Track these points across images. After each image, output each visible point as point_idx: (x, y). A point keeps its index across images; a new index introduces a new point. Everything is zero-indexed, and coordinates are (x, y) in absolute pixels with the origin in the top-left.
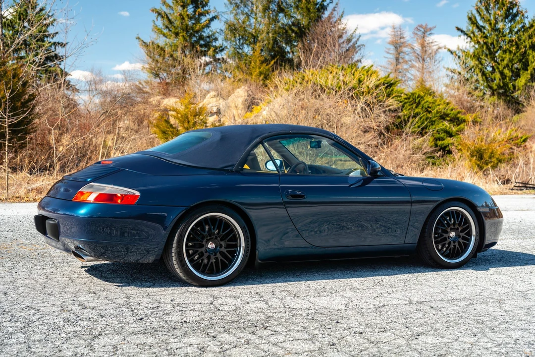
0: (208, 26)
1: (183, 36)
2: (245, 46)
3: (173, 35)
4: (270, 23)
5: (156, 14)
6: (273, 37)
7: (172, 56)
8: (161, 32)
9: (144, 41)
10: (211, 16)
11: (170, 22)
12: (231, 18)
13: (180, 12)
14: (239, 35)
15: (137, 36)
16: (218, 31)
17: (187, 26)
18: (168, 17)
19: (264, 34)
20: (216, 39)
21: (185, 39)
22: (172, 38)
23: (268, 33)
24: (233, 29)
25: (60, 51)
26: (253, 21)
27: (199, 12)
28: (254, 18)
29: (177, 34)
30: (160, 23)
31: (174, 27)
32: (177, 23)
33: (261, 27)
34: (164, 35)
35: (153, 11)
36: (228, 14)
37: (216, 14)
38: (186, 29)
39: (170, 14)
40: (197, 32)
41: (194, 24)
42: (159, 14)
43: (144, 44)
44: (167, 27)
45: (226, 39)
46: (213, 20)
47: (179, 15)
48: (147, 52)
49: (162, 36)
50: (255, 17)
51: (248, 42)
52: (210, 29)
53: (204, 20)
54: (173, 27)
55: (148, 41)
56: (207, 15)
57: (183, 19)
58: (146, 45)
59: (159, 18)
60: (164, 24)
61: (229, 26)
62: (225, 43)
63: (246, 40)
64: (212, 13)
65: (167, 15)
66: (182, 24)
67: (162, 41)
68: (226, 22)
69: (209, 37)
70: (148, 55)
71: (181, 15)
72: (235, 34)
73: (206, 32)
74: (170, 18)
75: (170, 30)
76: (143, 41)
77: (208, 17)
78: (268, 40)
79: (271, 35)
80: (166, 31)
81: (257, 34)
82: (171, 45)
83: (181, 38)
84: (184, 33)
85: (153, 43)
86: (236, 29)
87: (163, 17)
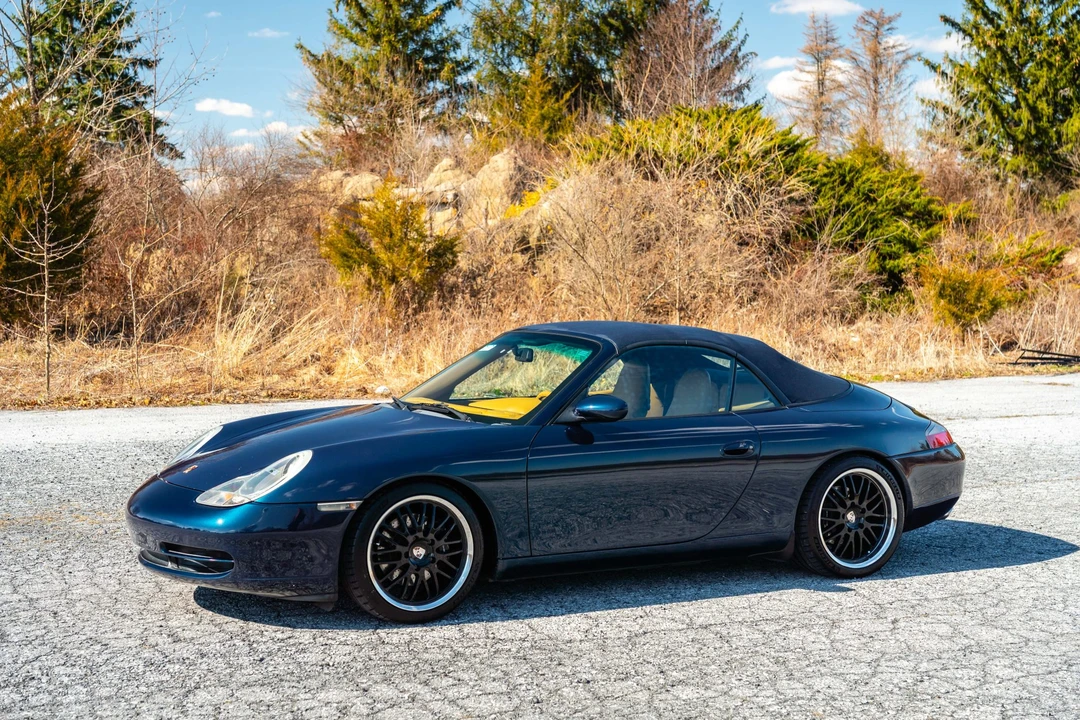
0: (438, 20)
1: (389, 42)
2: (515, 60)
3: (369, 39)
4: (563, 13)
6: (569, 41)
7: (367, 82)
8: (346, 33)
9: (313, 52)
11: (363, 13)
14: (502, 37)
15: (298, 43)
16: (460, 29)
17: (397, 21)
18: (359, 4)
19: (553, 35)
20: (457, 46)
21: (394, 49)
22: (367, 45)
23: (560, 34)
24: (489, 26)
25: (145, 77)
26: (530, 8)
28: (532, 3)
29: (377, 38)
30: (343, 15)
31: (372, 23)
32: (378, 15)
33: (545, 22)
34: (352, 39)
38: (397, 27)
40: (418, 32)
41: (411, 16)
43: (311, 58)
44: (357, 24)
45: (476, 47)
46: (450, 8)
48: (317, 74)
49: (347, 40)
51: (519, 52)
52: (444, 25)
53: (431, 8)
54: (369, 24)
55: (319, 51)
57: (389, 6)
58: (316, 61)
59: (342, 6)
60: (350, 19)
61: (483, 19)
62: (473, 55)
63: (517, 48)
66: (388, 17)
67: (347, 51)
68: (475, 13)
69: (441, 42)
70: (319, 81)
72: (493, 37)
73: (437, 33)
74: (363, 6)
75: (363, 30)
76: (309, 52)
77: (441, 2)
78: (560, 47)
79: (565, 37)
80: (355, 32)
81: (539, 36)
82: (366, 61)
83: (384, 45)
84: (392, 37)
85: (329, 56)
86: (495, 27)
87: (348, 4)
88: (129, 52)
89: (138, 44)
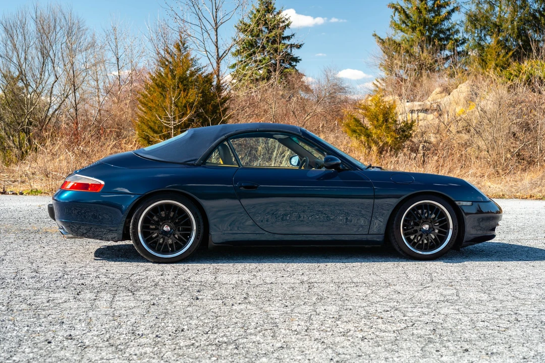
0: (447, 18)
1: (420, 30)
2: (488, 38)
3: (410, 29)
4: (515, 10)
5: (394, 10)
6: (517, 25)
7: (407, 52)
8: (399, 27)
9: (381, 38)
10: (452, 8)
11: (407, 16)
12: (473, 8)
13: (417, 6)
14: (481, 25)
15: (374, 33)
16: (458, 22)
17: (425, 19)
18: (405, 12)
19: (509, 23)
20: (457, 32)
21: (422, 34)
22: (409, 33)
23: (512, 22)
24: (473, 20)
25: (295, 53)
26: (497, 9)
27: (437, 4)
28: (498, 6)
29: (414, 29)
30: (397, 17)
31: (412, 21)
32: (415, 17)
33: (506, 16)
34: (402, 30)
35: (389, 6)
36: (469, 4)
37: (455, 5)
38: (425, 23)
39: (408, 8)
40: (436, 25)
41: (433, 17)
42: (396, 9)
43: (381, 41)
44: (404, 22)
45: (467, 31)
46: (454, 12)
47: (416, 9)
48: (383, 49)
49: (399, 31)
50: (499, 5)
51: (489, 32)
52: (450, 21)
53: (444, 12)
54: (410, 22)
55: (384, 37)
56: (447, 7)
57: (420, 12)
58: (383, 42)
59: (397, 14)
60: (400, 20)
61: (470, 16)
62: (465, 35)
63: (488, 30)
64: (452, 4)
65: (404, 10)
66: (420, 18)
67: (399, 37)
68: (466, 13)
69: (449, 30)
70: (384, 52)
71: (418, 8)
72: (475, 26)
73: (446, 25)
74: (407, 13)
75: (407, 25)
76: (379, 38)
77: (448, 8)
78: (513, 29)
79: (515, 23)
80: (403, 26)
81: (501, 23)
82: (408, 41)
83: (417, 33)
84: (422, 28)
85: (389, 39)
86: (477, 20)
87: (400, 12)
88: (289, 41)
89: (293, 37)
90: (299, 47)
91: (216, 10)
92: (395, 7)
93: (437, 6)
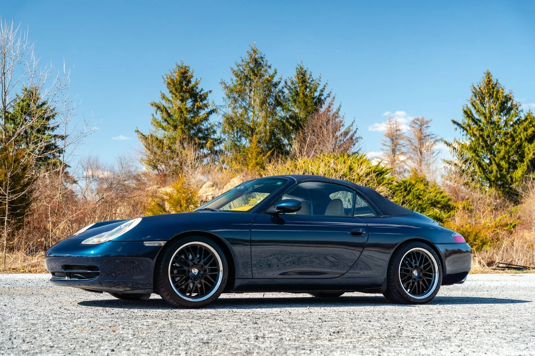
0: (206, 119)
1: (181, 129)
2: (243, 139)
3: (171, 128)
4: (267, 116)
5: (156, 108)
6: (270, 129)
7: (170, 148)
8: (160, 125)
9: (143, 134)
10: (209, 110)
11: (169, 115)
12: (229, 111)
13: (179, 106)
14: (237, 128)
15: (136, 129)
16: (217, 124)
17: (186, 119)
18: (167, 111)
19: (262, 127)
20: (214, 132)
21: (183, 132)
22: (170, 130)
23: (265, 126)
24: (231, 122)
26: (251, 114)
27: (197, 105)
28: (252, 112)
29: (175, 127)
30: (159, 116)
31: (173, 120)
32: (176, 116)
33: (258, 121)
34: (163, 128)
35: (152, 105)
36: (226, 107)
37: (214, 108)
38: (185, 122)
39: (169, 108)
40: (196, 125)
41: (192, 117)
42: (159, 108)
43: (142, 137)
44: (166, 120)
45: (224, 132)
46: (212, 113)
47: (178, 108)
48: (145, 144)
49: (160, 129)
50: (252, 110)
51: (245, 135)
52: (208, 122)
53: (202, 113)
54: (171, 120)
55: (147, 133)
56: (206, 109)
57: (182, 112)
58: (145, 138)
59: (159, 112)
60: (162, 118)
61: (228, 119)
62: (222, 136)
63: (244, 133)
64: (210, 106)
65: (166, 109)
66: (181, 117)
67: (160, 134)
68: (223, 116)
69: (207, 130)
70: (146, 147)
71: (179, 108)
72: (232, 127)
73: (205, 125)
74: (169, 111)
75: (169, 123)
76: (142, 134)
77: (207, 110)
78: (265, 132)
79: (268, 127)
80: (165, 124)
81: (255, 127)
82: (169, 138)
83: (179, 131)
84: (183, 126)
85: (151, 135)
86: (234, 122)
87: (162, 111)
88: (53, 132)
89: (58, 128)
90: (63, 138)
91: (5, 93)
92: (157, 106)
93: (197, 108)
